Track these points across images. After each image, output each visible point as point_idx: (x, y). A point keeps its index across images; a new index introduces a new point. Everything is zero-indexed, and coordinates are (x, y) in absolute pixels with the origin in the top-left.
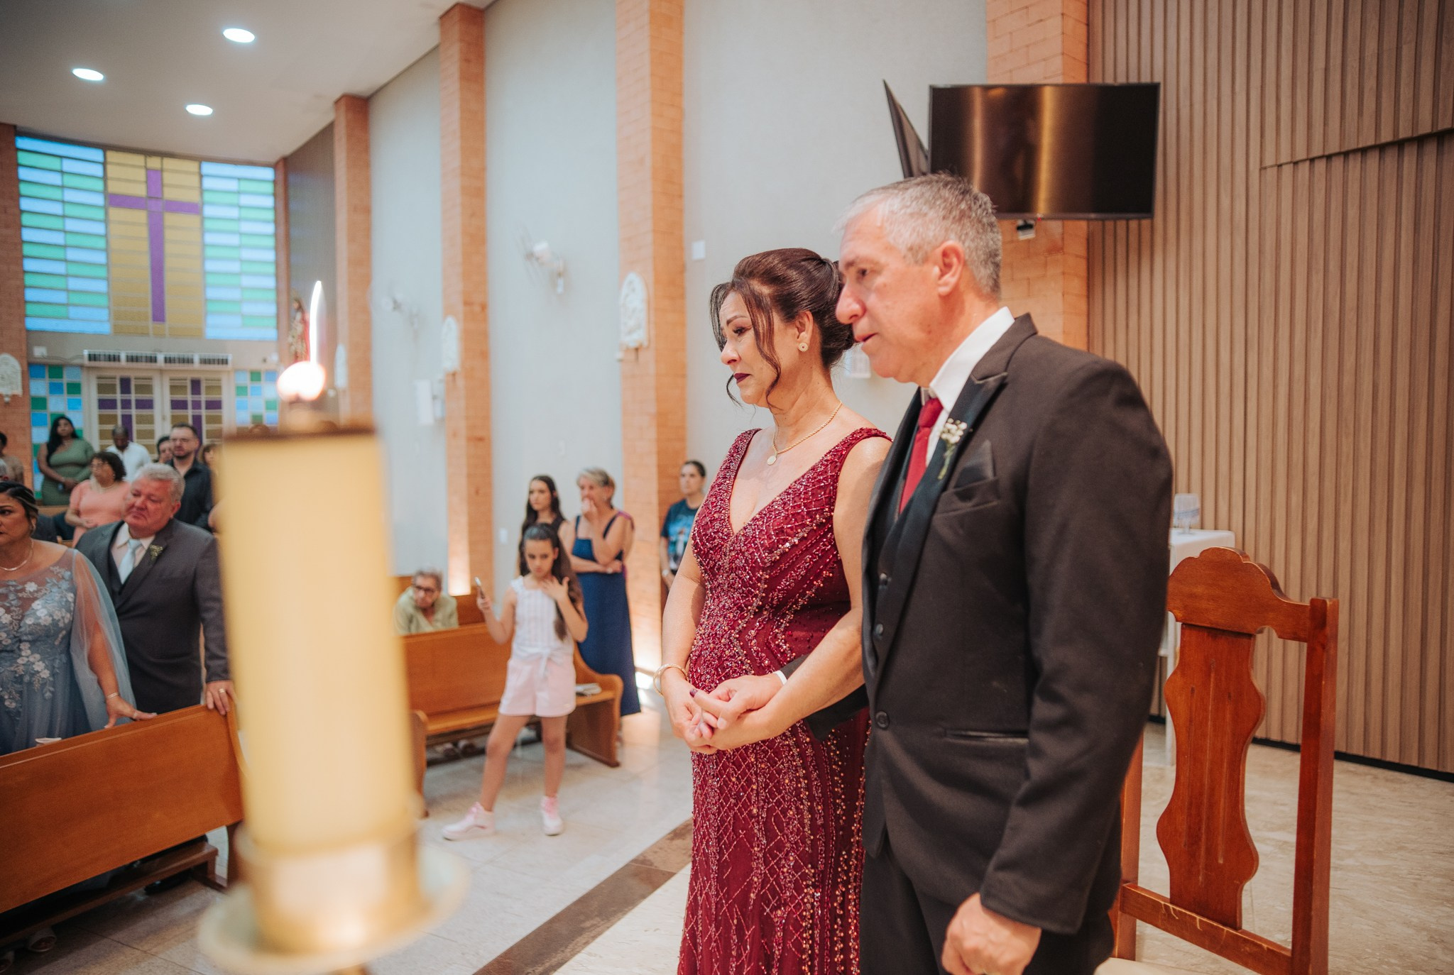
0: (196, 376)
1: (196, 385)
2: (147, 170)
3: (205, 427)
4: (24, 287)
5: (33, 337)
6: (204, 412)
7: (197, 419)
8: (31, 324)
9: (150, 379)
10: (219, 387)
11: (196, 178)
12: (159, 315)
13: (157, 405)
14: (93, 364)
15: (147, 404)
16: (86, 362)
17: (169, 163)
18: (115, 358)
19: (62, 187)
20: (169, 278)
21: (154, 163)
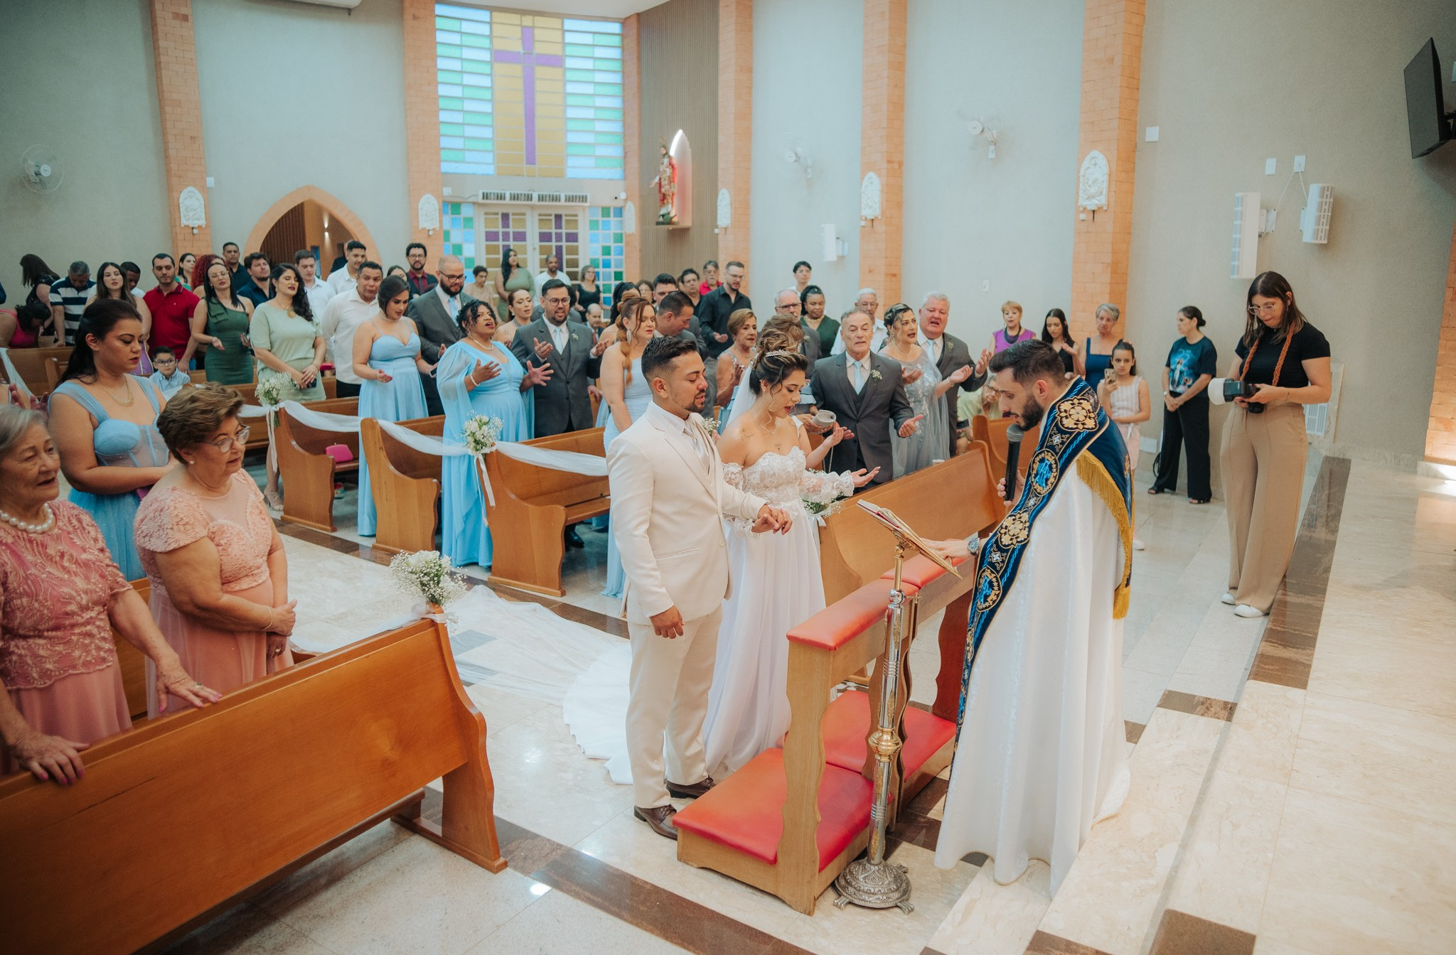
0: (559, 212)
1: (558, 217)
2: (523, 27)
3: (565, 257)
4: (439, 136)
5: (447, 178)
6: (564, 244)
7: (559, 249)
8: (445, 167)
9: (524, 214)
10: (576, 221)
11: (560, 33)
12: (531, 160)
13: (528, 236)
14: (485, 201)
15: (520, 237)
16: (480, 200)
17: (539, 21)
18: (501, 197)
19: (461, 46)
20: (540, 124)
21: (528, 21)
